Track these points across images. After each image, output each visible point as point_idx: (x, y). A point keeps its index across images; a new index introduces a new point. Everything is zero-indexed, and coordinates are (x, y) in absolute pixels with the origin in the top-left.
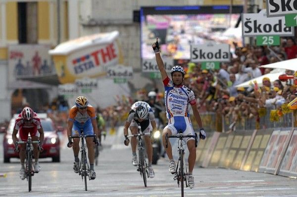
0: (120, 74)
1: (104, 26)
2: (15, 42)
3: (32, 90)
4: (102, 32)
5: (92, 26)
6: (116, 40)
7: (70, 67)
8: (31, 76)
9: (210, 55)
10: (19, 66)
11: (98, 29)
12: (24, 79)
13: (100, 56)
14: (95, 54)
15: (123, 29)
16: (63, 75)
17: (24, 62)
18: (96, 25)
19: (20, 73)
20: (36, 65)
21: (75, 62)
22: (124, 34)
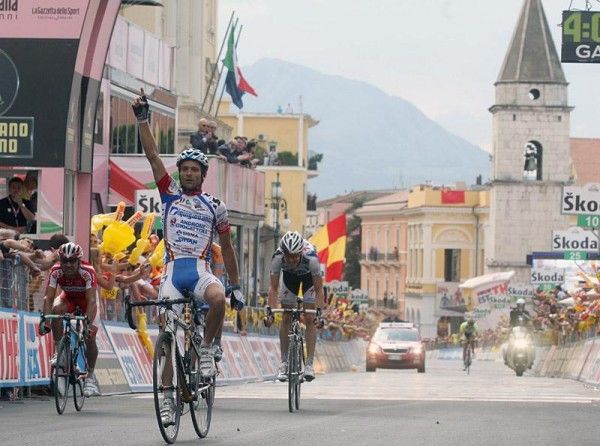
0: (500, 301)
1: (504, 267)
2: (443, 279)
3: (454, 318)
4: (502, 271)
5: (494, 266)
6: (512, 277)
7: (475, 298)
8: (453, 306)
9: (547, 278)
10: (445, 298)
11: (499, 269)
12: (448, 309)
13: (499, 290)
14: (495, 289)
15: (519, 270)
16: (470, 304)
17: (448, 296)
18: (498, 266)
19: (445, 304)
20: (458, 298)
21: (478, 294)
22: (519, 274)
